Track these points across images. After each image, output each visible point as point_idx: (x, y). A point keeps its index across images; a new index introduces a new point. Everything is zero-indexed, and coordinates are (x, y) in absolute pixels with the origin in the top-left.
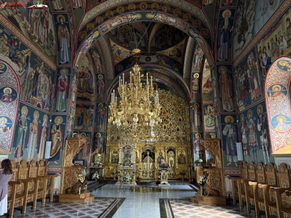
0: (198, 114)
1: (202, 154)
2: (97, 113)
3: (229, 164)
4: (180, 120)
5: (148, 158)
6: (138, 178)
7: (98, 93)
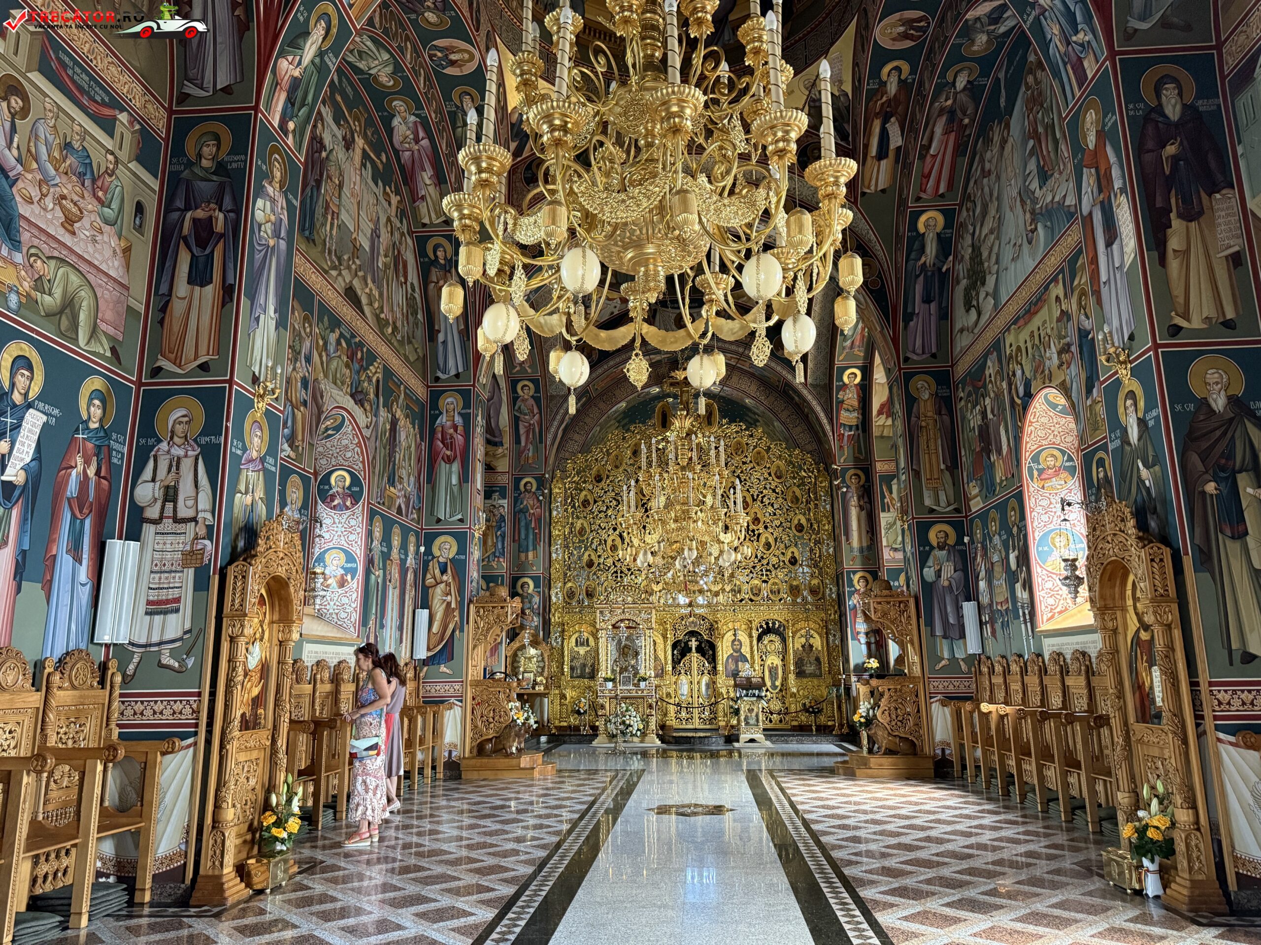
0: (861, 508)
1: (877, 643)
2: (518, 512)
3: (943, 663)
4: (800, 528)
5: (695, 656)
6: (663, 727)
7: (518, 441)
